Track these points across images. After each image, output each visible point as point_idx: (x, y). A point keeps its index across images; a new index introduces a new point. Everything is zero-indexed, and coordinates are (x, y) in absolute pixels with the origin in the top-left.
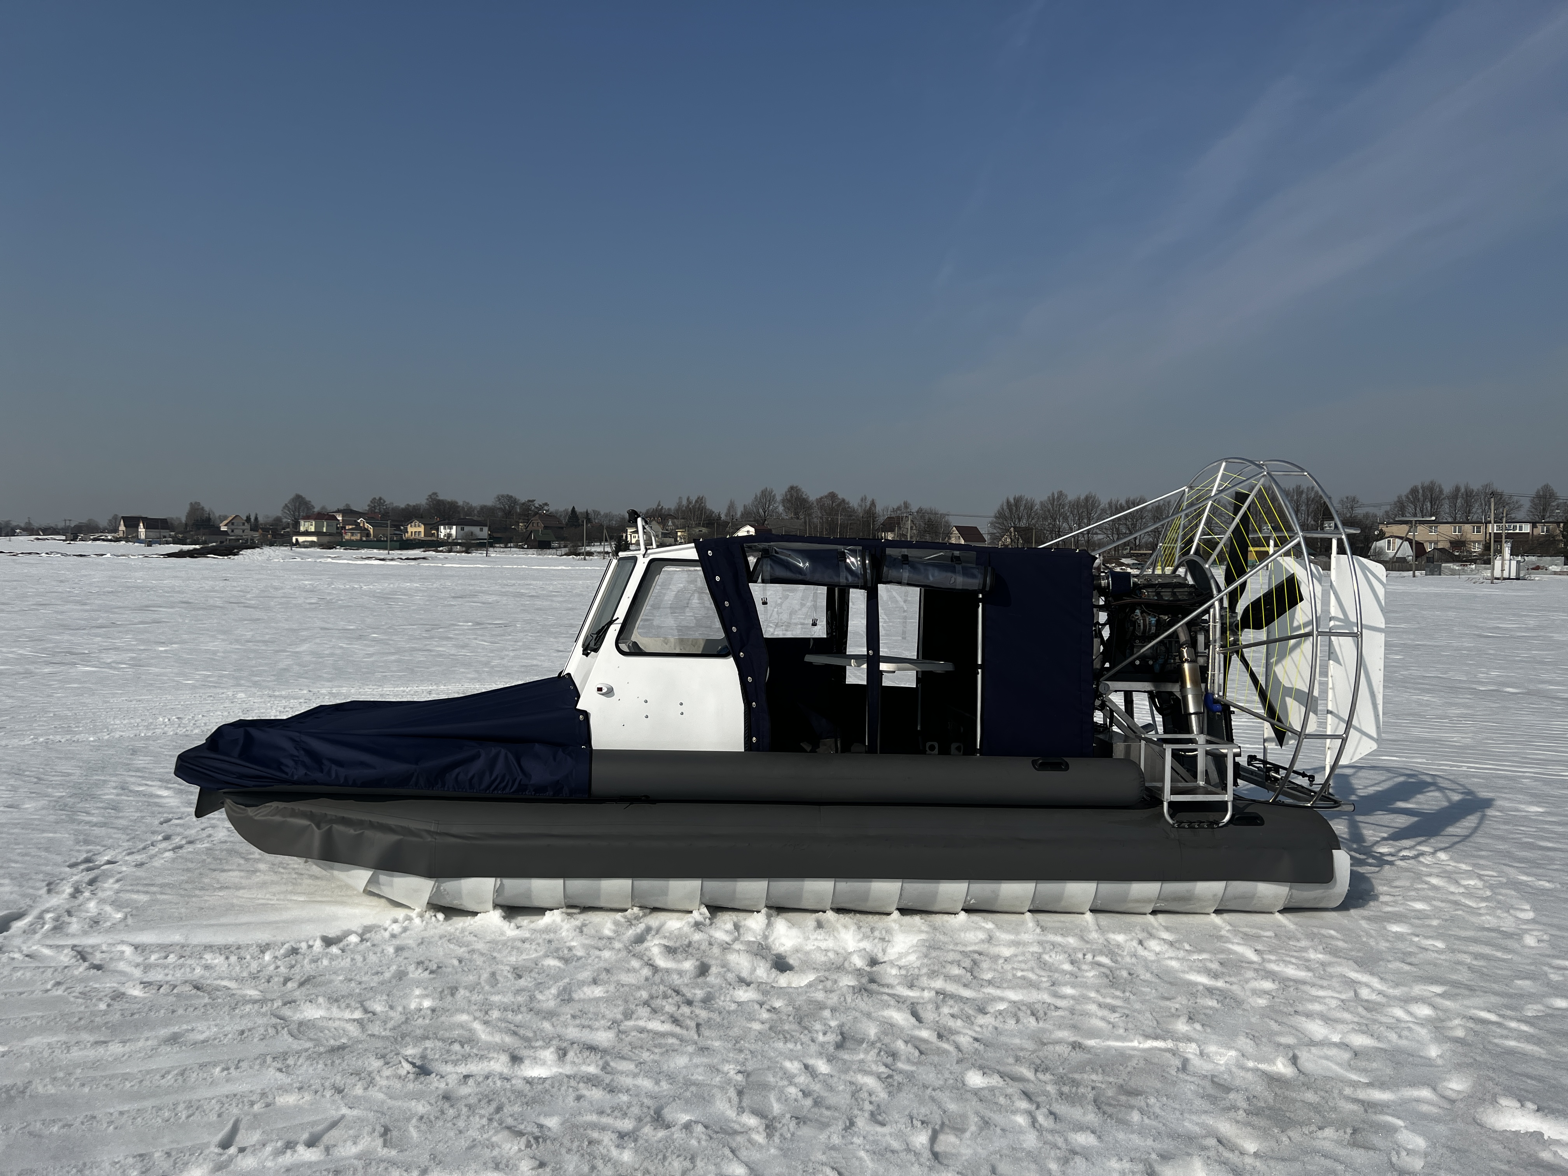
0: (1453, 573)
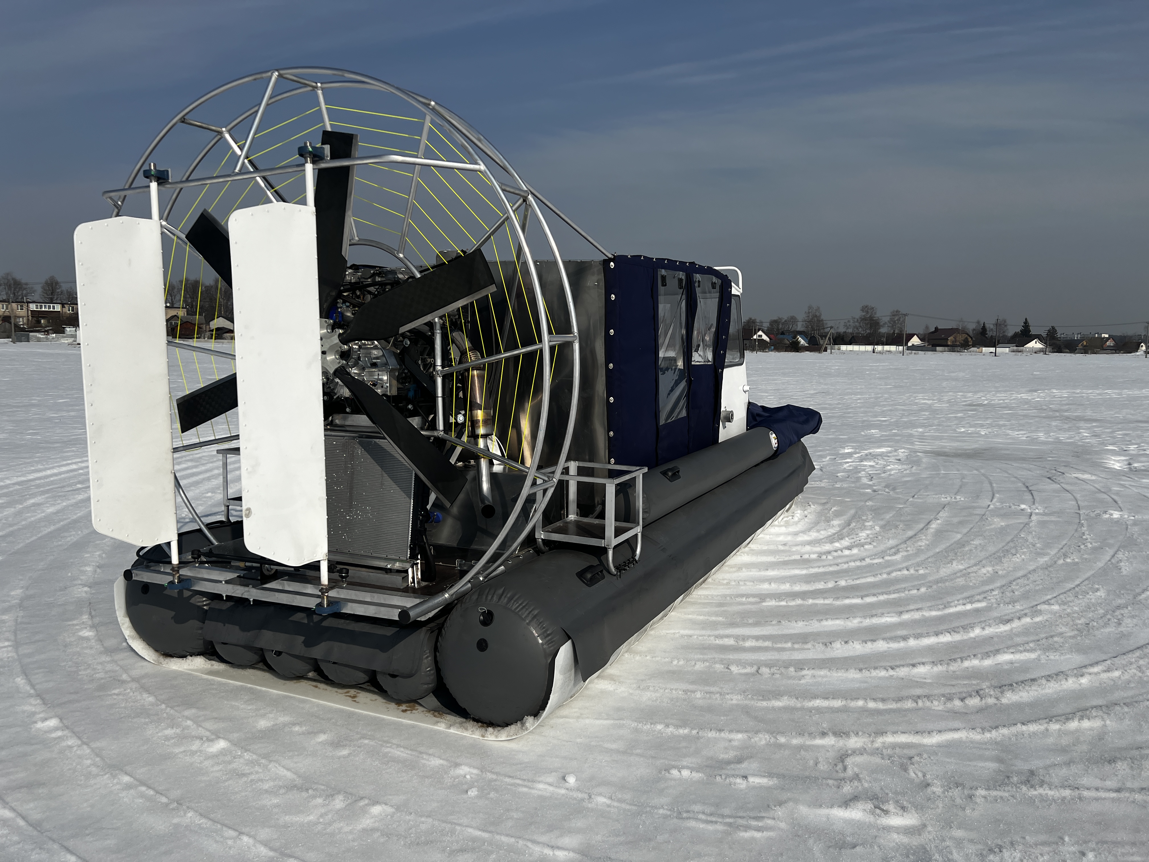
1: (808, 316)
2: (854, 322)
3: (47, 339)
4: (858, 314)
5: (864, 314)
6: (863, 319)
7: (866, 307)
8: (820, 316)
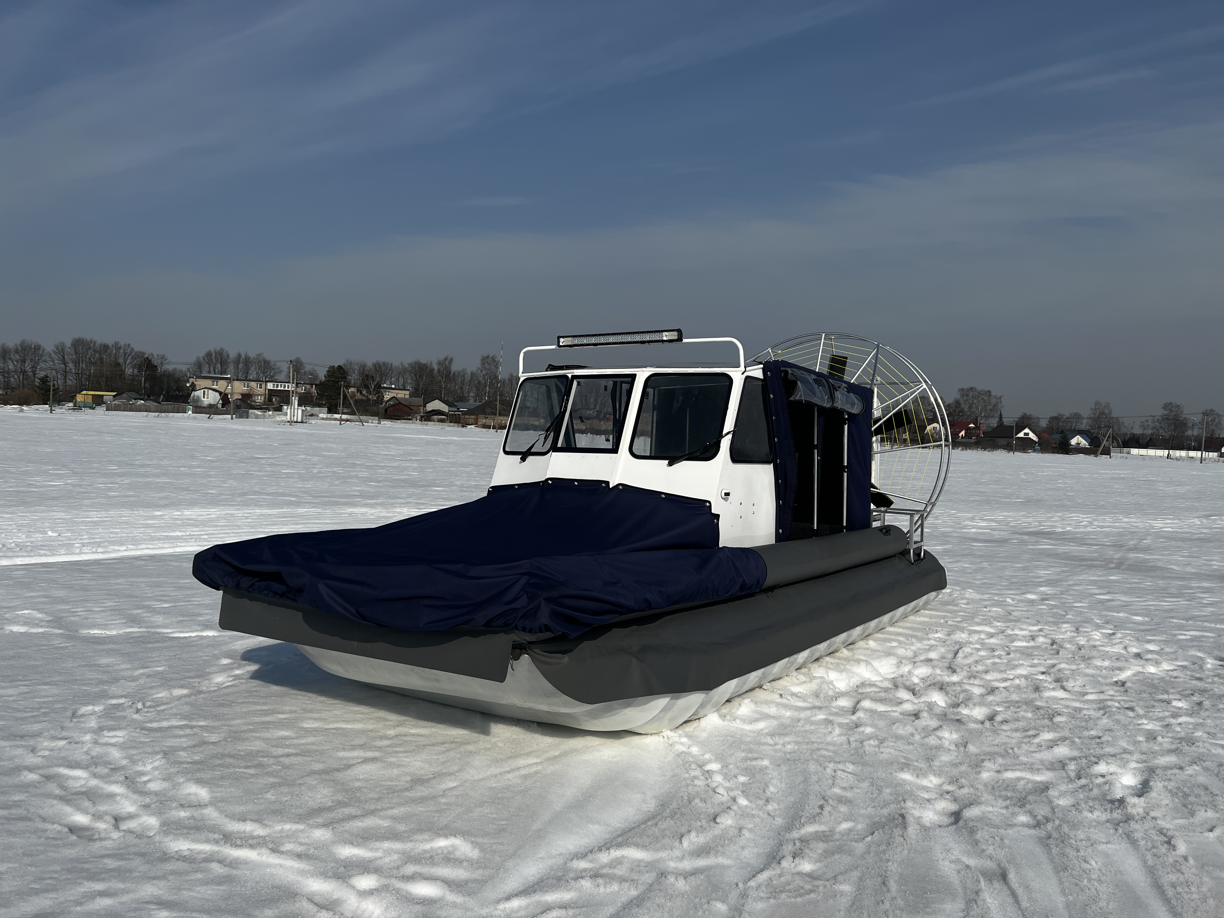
0: (257, 417)
1: (1095, 414)
2: (1153, 422)
3: (264, 416)
4: (1159, 412)
5: (1166, 412)
6: (1165, 418)
7: (1170, 404)
8: (1110, 413)
